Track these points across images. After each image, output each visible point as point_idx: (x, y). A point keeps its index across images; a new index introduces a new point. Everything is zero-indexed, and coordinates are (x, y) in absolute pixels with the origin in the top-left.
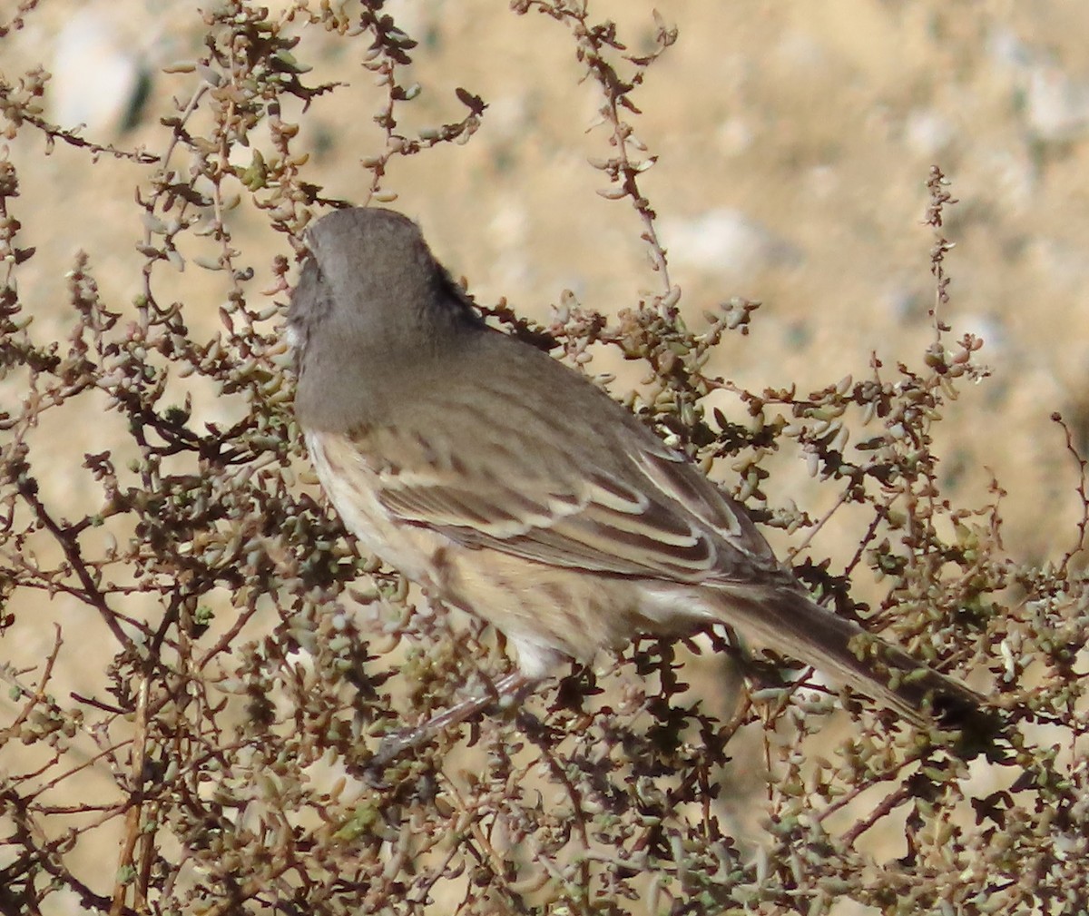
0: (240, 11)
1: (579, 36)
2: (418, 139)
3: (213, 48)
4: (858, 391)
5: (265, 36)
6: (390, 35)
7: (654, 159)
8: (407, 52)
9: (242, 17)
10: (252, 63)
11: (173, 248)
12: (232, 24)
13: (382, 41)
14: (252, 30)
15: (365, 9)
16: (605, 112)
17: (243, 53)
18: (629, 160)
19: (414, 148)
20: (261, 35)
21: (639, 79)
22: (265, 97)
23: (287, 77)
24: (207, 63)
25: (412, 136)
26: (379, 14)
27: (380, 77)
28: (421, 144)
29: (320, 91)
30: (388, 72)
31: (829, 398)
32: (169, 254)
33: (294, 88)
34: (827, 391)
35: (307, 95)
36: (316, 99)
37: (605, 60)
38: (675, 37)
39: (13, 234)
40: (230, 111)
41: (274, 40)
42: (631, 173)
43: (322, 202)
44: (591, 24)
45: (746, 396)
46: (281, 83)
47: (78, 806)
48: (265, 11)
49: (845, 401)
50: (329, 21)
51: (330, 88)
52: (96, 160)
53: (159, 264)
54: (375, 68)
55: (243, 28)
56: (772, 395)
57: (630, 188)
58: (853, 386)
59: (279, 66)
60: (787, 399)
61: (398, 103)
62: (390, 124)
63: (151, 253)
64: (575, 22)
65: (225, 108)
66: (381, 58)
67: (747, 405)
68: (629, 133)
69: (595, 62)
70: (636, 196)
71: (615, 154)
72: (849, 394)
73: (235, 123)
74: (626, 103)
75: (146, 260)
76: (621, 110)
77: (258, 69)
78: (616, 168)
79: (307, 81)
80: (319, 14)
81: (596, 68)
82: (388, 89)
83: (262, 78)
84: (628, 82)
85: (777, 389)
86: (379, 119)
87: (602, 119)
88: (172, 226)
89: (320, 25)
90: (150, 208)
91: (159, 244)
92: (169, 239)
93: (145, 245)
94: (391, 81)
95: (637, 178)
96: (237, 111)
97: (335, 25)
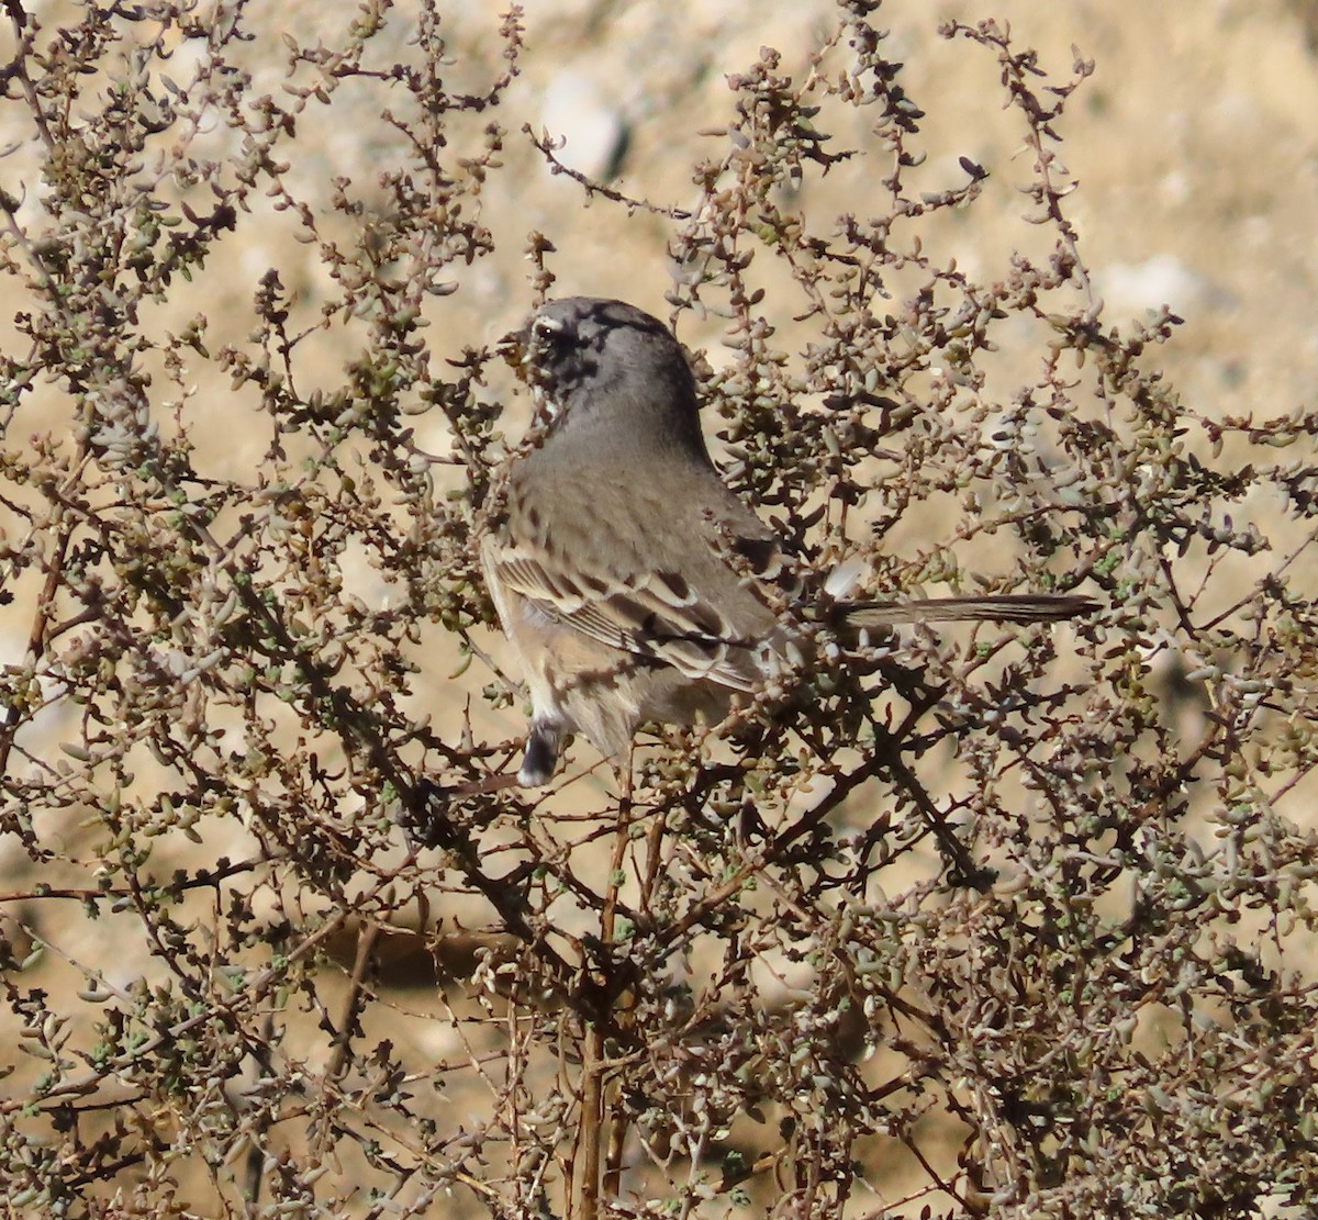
0: (764, 79)
1: (1003, 62)
2: (921, 202)
3: (745, 114)
4: (1309, 420)
5: (786, 103)
6: (901, 104)
7: (1075, 183)
8: (916, 122)
9: (765, 85)
10: (773, 129)
11: (697, 298)
12: (756, 91)
13: (891, 110)
14: (774, 97)
15: (877, 79)
16: (1030, 140)
17: (766, 119)
18: (1052, 184)
19: (918, 211)
20: (784, 103)
21: (1059, 108)
22: (789, 162)
23: (808, 144)
24: (738, 128)
25: (918, 200)
26: (890, 85)
27: (889, 144)
28: (924, 207)
29: (839, 158)
30: (897, 139)
31: (1282, 426)
32: (693, 303)
33: (814, 153)
34: (1280, 420)
35: (827, 161)
36: (834, 165)
37: (1028, 88)
38: (1092, 68)
39: (548, 286)
40: (749, 171)
41: (794, 107)
42: (1054, 197)
43: (831, 257)
44: (1014, 51)
45: (1206, 423)
46: (803, 149)
47: (586, 815)
48: (789, 80)
49: (1298, 429)
50: (846, 92)
51: (848, 155)
52: (631, 214)
53: (685, 312)
54: (885, 135)
55: (766, 95)
56: (1230, 423)
57: (1054, 213)
58: (1304, 416)
59: (800, 133)
60: (1244, 427)
61: (905, 169)
62: (897, 188)
63: (676, 302)
64: (1000, 49)
65: (745, 168)
66: (891, 126)
67: (1207, 432)
68: (1052, 157)
69: (1017, 88)
70: (1059, 219)
71: (1039, 179)
72: (1301, 423)
73: (753, 183)
74: (1048, 131)
75: (675, 308)
76: (1044, 137)
77: (780, 134)
78: (1040, 191)
79: (827, 148)
80: (837, 85)
81: (1019, 96)
82: (896, 155)
83: (781, 143)
84: (1050, 111)
85: (1235, 416)
86: (886, 183)
87: (1026, 146)
88: (695, 277)
89: (838, 96)
90: (679, 260)
91: (685, 294)
92: (693, 290)
93: (674, 293)
94: (899, 148)
95: (1060, 202)
96: (756, 170)
97: (851, 96)
